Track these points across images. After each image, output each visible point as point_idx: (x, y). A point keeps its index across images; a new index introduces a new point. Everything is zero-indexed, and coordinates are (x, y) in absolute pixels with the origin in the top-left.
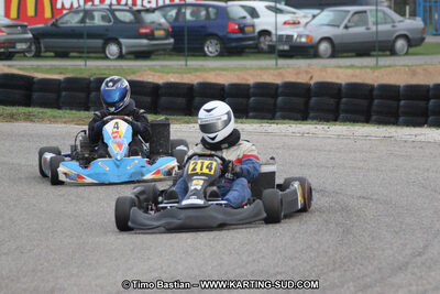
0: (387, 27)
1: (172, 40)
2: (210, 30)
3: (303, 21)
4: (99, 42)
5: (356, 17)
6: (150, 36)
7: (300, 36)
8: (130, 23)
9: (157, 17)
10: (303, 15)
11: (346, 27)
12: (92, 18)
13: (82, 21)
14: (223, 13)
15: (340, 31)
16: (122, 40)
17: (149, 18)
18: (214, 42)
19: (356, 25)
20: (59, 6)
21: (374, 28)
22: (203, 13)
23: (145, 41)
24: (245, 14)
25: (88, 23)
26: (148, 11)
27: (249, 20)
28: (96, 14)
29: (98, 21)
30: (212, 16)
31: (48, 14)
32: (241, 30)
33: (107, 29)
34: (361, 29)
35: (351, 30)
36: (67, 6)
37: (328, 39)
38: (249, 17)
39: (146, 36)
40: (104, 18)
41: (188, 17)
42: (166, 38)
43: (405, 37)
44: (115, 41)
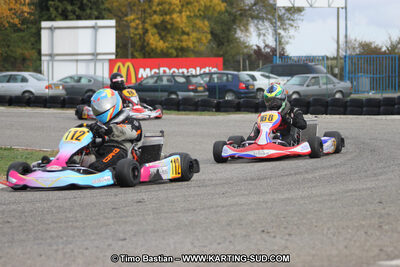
0: (330, 86)
1: (207, 93)
2: (229, 87)
4: (166, 94)
5: (313, 81)
6: (195, 91)
8: (184, 83)
9: (198, 80)
10: (282, 80)
11: (308, 86)
12: (162, 81)
13: (156, 82)
14: (236, 78)
15: (304, 88)
16: (179, 93)
17: (194, 80)
18: (231, 94)
19: (313, 85)
20: (140, 76)
21: (324, 87)
22: (225, 78)
23: (192, 94)
24: (249, 78)
25: (159, 83)
26: (193, 76)
27: (251, 81)
28: (165, 79)
29: (165, 82)
30: (230, 79)
31: (133, 81)
32: (247, 87)
33: (170, 86)
34: (316, 87)
35: (310, 88)
36: (145, 76)
37: (297, 93)
38: (251, 80)
39: (193, 90)
40: (168, 80)
41: (216, 80)
42: (204, 92)
43: (341, 91)
44: (175, 93)
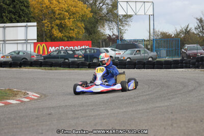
0: (146, 55)
1: (84, 59)
2: (95, 56)
3: (122, 53)
4: (63, 59)
6: (78, 58)
7: (121, 57)
8: (72, 54)
9: (79, 52)
10: (122, 52)
11: (135, 55)
12: (61, 53)
13: (58, 53)
14: (98, 51)
15: (133, 55)
16: (70, 59)
17: (77, 52)
18: (96, 59)
19: (138, 54)
20: (49, 51)
21: (143, 55)
22: (93, 51)
23: (76, 59)
24: (105, 51)
25: (60, 54)
26: (77, 50)
28: (62, 52)
29: (62, 54)
30: (95, 52)
31: (46, 53)
33: (65, 56)
36: (52, 51)
37: (129, 58)
40: (64, 53)
41: (88, 52)
42: (82, 58)
43: (151, 57)
44: (68, 59)
